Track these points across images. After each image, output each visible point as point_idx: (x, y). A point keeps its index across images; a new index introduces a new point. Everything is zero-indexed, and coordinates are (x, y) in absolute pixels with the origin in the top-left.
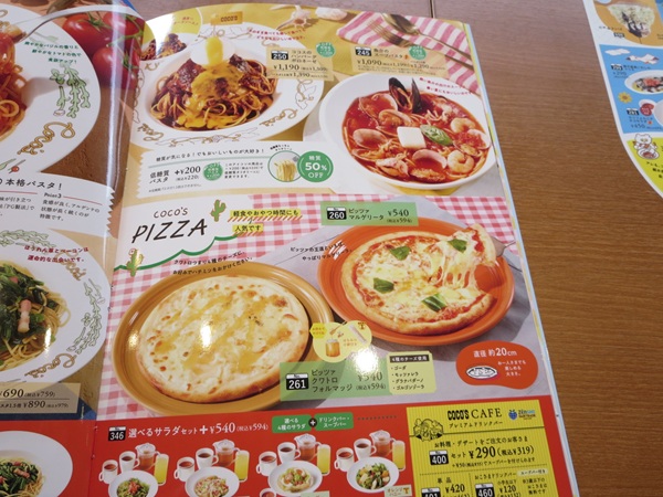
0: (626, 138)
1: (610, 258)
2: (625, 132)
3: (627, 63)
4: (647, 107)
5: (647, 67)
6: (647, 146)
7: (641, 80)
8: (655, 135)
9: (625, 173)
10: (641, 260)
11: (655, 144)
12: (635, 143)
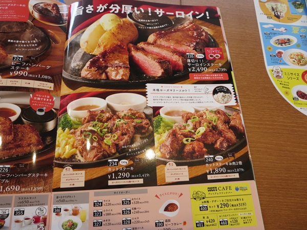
0: (269, 68)
1: (256, 126)
2: (268, 65)
3: (272, 32)
4: (280, 53)
5: (281, 33)
6: (278, 72)
7: (278, 40)
8: (282, 67)
9: (266, 85)
10: (271, 127)
11: (282, 71)
12: (272, 71)
